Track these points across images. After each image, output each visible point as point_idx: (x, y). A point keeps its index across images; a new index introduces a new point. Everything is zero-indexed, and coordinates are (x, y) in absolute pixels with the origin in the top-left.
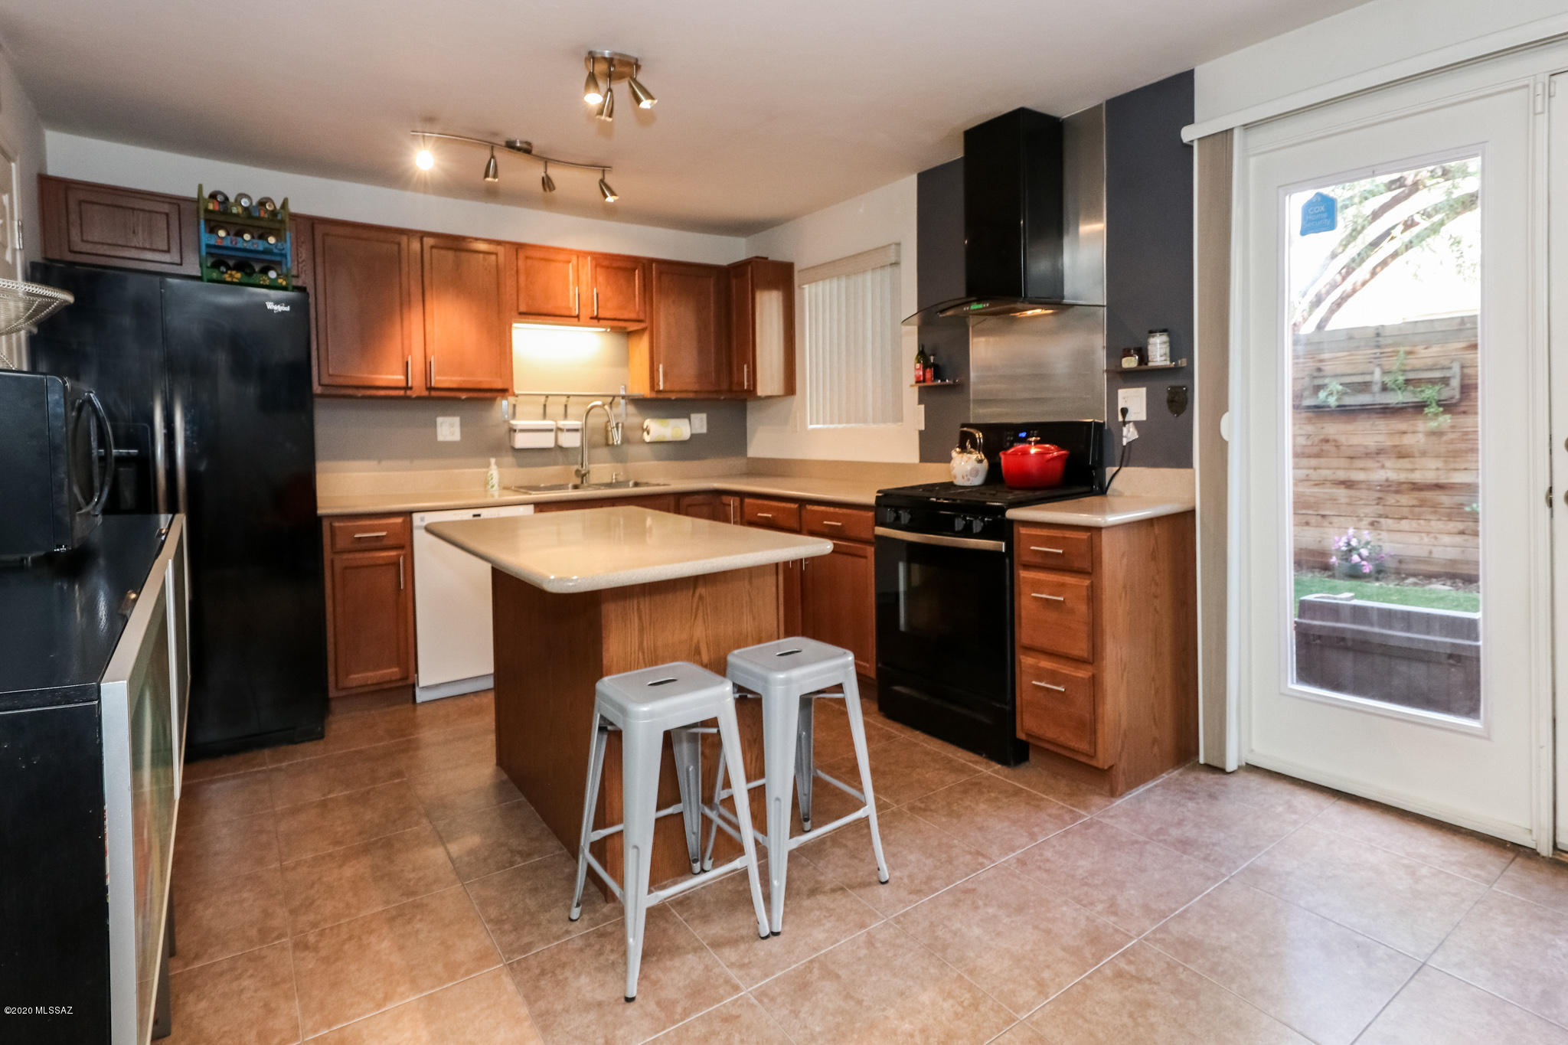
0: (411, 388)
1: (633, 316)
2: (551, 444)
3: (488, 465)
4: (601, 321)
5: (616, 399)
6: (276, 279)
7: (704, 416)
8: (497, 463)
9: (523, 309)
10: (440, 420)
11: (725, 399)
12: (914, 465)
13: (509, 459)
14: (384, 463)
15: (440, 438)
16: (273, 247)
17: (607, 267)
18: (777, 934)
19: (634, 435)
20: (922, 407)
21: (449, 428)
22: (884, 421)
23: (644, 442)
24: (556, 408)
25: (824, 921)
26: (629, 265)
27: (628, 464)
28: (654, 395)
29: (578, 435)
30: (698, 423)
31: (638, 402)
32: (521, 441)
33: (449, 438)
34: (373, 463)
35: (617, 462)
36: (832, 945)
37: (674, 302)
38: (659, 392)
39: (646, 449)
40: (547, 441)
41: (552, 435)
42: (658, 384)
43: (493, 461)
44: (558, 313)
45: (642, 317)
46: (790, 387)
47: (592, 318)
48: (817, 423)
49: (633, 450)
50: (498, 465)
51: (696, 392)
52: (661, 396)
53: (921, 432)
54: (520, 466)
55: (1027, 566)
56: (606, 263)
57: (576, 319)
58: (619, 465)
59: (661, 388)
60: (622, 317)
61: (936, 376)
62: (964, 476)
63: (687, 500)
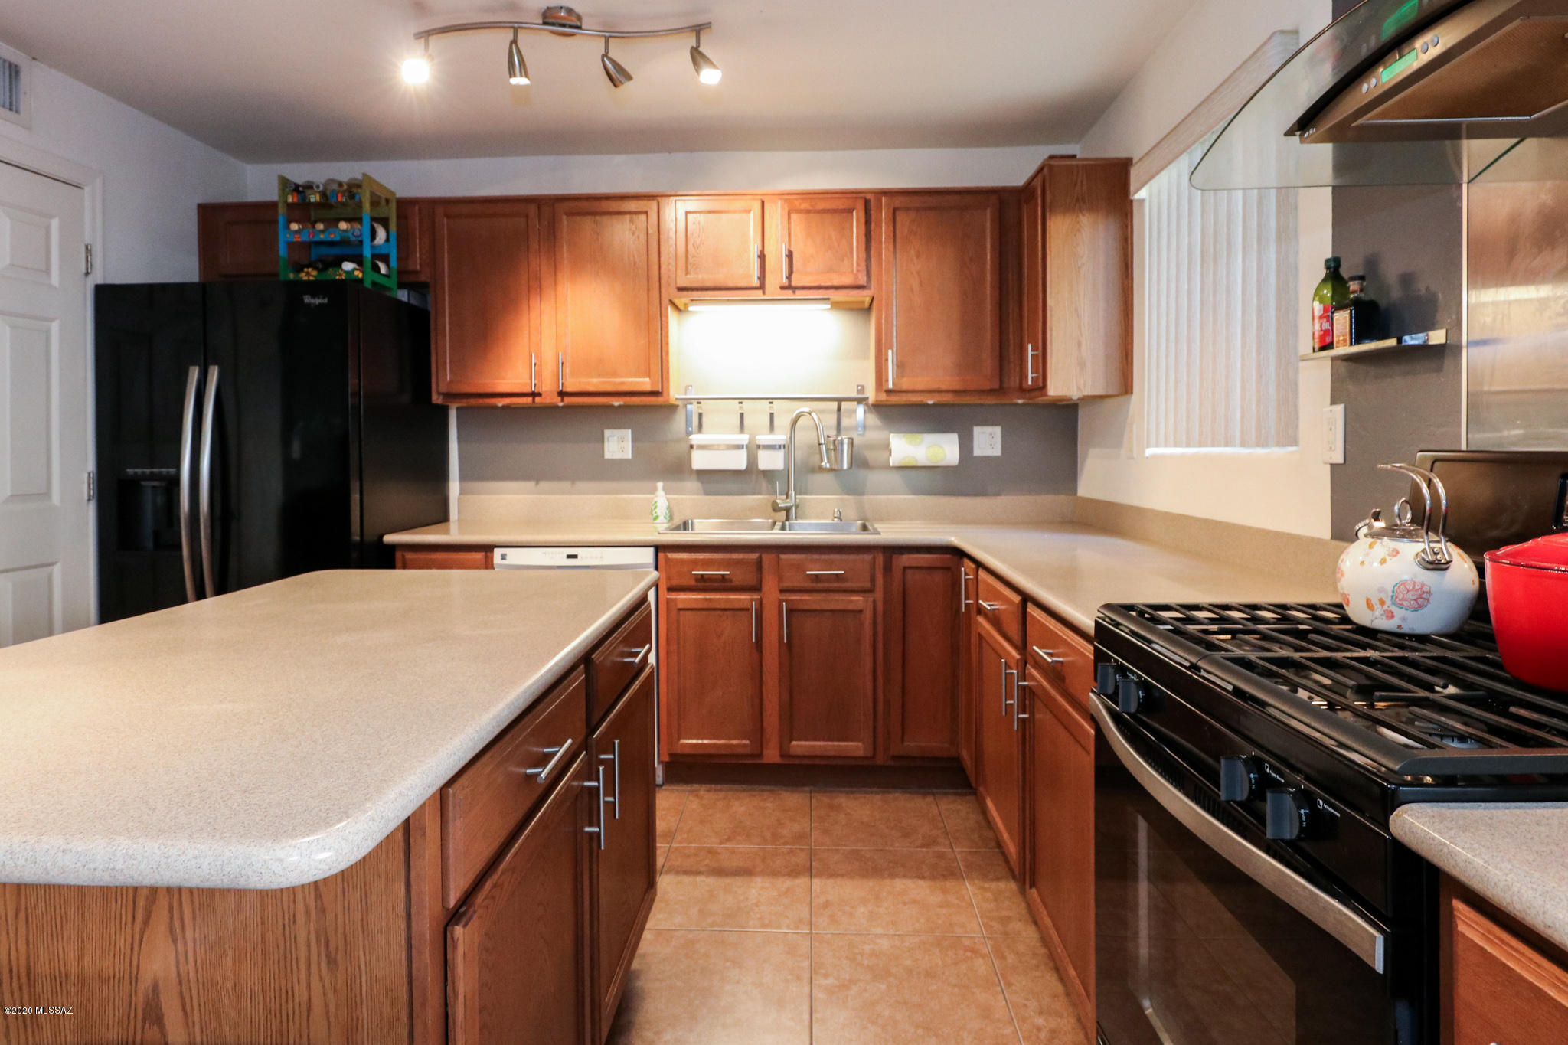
0: (539, 395)
1: (847, 280)
2: (743, 466)
3: (654, 491)
4: (798, 292)
5: (844, 405)
6: (352, 272)
7: (997, 431)
8: (664, 489)
9: (681, 283)
10: (607, 433)
11: (1023, 405)
13: (693, 484)
14: (543, 484)
15: (608, 456)
16: (350, 234)
17: (808, 211)
19: (870, 455)
20: (1340, 408)
21: (618, 444)
22: (1262, 443)
23: (887, 467)
24: (757, 416)
26: (840, 204)
27: (865, 497)
28: (883, 397)
29: (781, 454)
30: (988, 441)
31: (878, 408)
32: (700, 461)
33: (618, 456)
34: (531, 484)
35: (848, 494)
37: (918, 256)
38: (889, 392)
39: (895, 478)
40: (738, 461)
41: (744, 453)
42: (887, 381)
43: (660, 485)
44: (731, 284)
45: (862, 280)
46: (1122, 379)
47: (783, 288)
49: (874, 478)
50: (666, 491)
51: (956, 392)
52: (894, 399)
53: (1333, 466)
54: (707, 493)
56: (805, 206)
57: (760, 292)
58: (851, 497)
59: (890, 386)
60: (829, 284)
62: (1375, 602)
63: (906, 559)
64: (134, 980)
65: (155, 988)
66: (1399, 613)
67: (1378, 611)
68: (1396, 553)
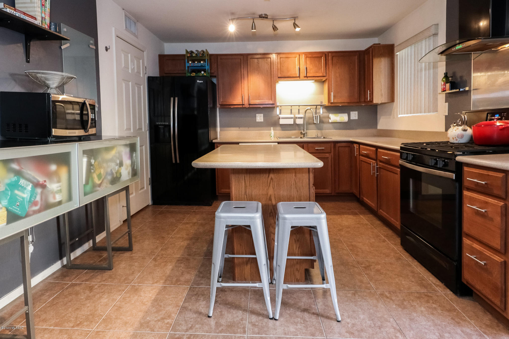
0: (244, 105)
1: (321, 75)
2: (292, 123)
3: (270, 130)
4: (308, 78)
5: (318, 107)
6: (203, 74)
7: (357, 112)
8: (273, 129)
9: (279, 76)
10: (257, 115)
11: (364, 105)
12: (442, 132)
13: (279, 128)
14: (241, 128)
15: (257, 121)
16: (203, 64)
18: (276, 320)
19: (324, 120)
20: (447, 104)
21: (260, 118)
22: (429, 112)
23: (329, 123)
24: (295, 110)
25: (298, 324)
26: (319, 55)
27: (323, 131)
28: (330, 104)
29: (302, 120)
30: (354, 115)
31: (326, 107)
32: (282, 122)
33: (260, 121)
34: (238, 128)
35: (319, 130)
36: (293, 336)
38: (331, 103)
39: (331, 125)
40: (291, 122)
41: (293, 119)
42: (331, 100)
43: (272, 128)
44: (292, 76)
45: (325, 75)
46: (392, 98)
47: (304, 77)
48: (402, 114)
49: (325, 126)
50: (274, 130)
51: (348, 103)
52: (333, 105)
53: (446, 116)
54: (283, 130)
55: (469, 189)
56: (310, 56)
57: (299, 78)
58: (319, 131)
59: (332, 102)
60: (317, 76)
61: (452, 88)
62: (454, 138)
63: (339, 145)
64: (267, 194)
65: (271, 196)
66: (458, 139)
67: (455, 139)
68: (458, 129)
